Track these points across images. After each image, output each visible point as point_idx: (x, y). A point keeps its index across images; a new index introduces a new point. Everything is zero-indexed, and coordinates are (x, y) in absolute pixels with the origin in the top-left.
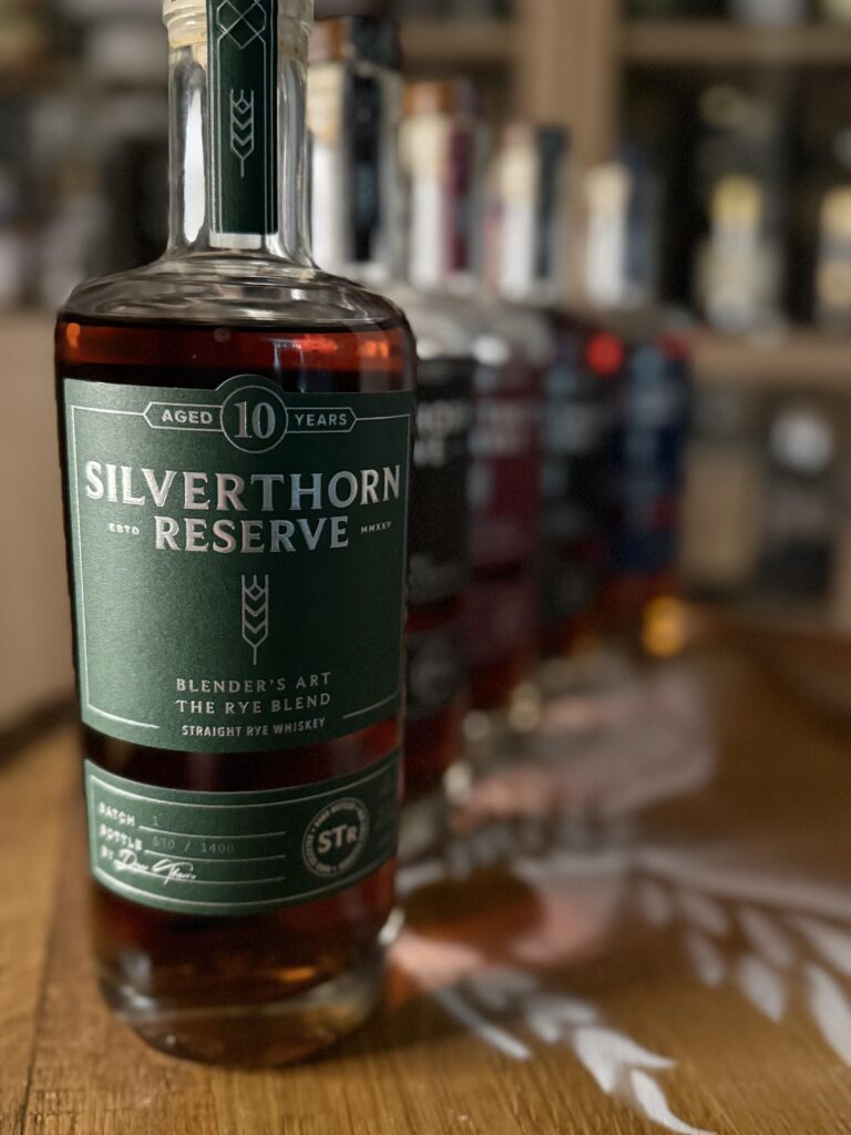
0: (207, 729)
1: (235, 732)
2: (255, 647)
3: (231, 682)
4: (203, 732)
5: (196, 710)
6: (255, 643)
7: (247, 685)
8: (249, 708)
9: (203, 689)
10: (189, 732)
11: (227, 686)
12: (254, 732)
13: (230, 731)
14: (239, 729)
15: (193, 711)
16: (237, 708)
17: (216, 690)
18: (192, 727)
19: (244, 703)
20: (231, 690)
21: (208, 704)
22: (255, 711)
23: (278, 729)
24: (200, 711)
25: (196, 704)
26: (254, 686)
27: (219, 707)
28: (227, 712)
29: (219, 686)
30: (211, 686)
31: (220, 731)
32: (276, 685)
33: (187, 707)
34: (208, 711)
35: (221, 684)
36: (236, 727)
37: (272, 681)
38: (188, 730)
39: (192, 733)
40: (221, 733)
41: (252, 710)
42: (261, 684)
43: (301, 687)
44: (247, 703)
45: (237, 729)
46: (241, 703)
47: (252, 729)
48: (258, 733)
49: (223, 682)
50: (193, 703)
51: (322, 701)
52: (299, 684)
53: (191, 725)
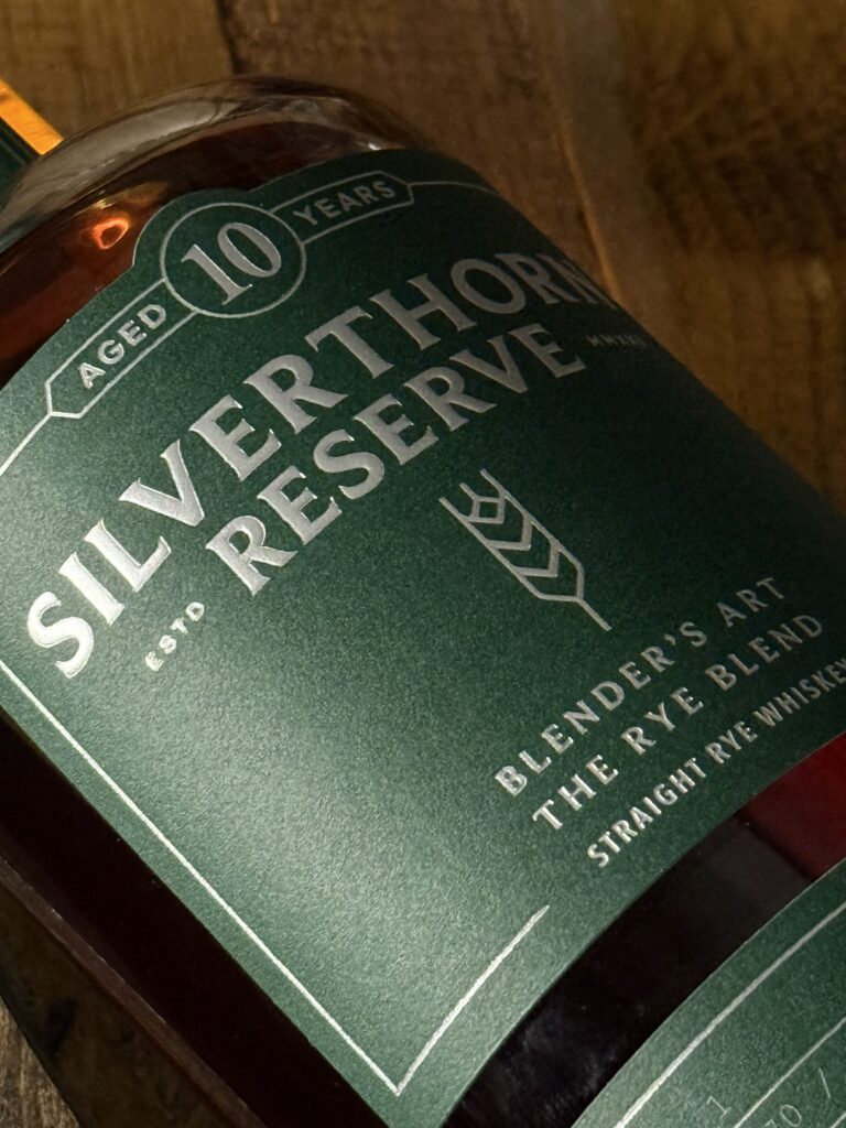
0: (636, 812)
1: (690, 772)
2: (578, 599)
3: (595, 692)
4: (634, 826)
5: (581, 797)
6: (572, 593)
7: (629, 676)
8: (676, 713)
9: (559, 748)
10: (608, 850)
11: (596, 706)
12: (727, 748)
13: (682, 781)
14: (692, 764)
15: (577, 805)
16: (653, 730)
17: (582, 730)
18: (606, 838)
19: (657, 712)
20: (609, 706)
21: (592, 766)
22: (691, 710)
23: (769, 716)
24: (590, 792)
25: (572, 787)
26: (645, 668)
27: (619, 756)
28: (640, 750)
29: (581, 716)
30: (568, 730)
31: (662, 798)
32: (684, 642)
33: (561, 809)
34: (604, 778)
35: (581, 711)
36: (687, 765)
37: (670, 638)
38: (603, 847)
39: (617, 848)
40: (668, 798)
41: (684, 712)
42: (653, 655)
43: (734, 620)
44: (662, 707)
45: (689, 768)
46: (650, 715)
47: (719, 746)
48: (738, 747)
49: (581, 704)
50: (564, 791)
51: (808, 630)
52: (727, 618)
53: (600, 834)
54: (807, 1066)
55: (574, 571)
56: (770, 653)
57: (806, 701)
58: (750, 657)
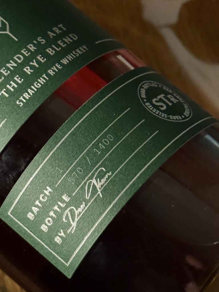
0: (29, 90)
1: (44, 78)
2: (8, 32)
3: (15, 58)
4: (29, 94)
5: (13, 87)
6: (6, 30)
7: (24, 53)
8: (38, 62)
9: (6, 74)
10: (22, 102)
11: (16, 62)
12: (54, 71)
13: (42, 81)
14: (44, 76)
15: (12, 90)
16: (32, 67)
17: (12, 69)
18: (21, 98)
19: (33, 62)
20: (19, 61)
21: (16, 79)
22: (43, 61)
23: (65, 61)
24: (16, 86)
25: (10, 85)
26: (29, 50)
27: (23, 75)
28: (29, 73)
29: (11, 65)
30: (8, 69)
31: (36, 86)
32: (39, 42)
33: (8, 91)
34: (20, 82)
35: (11, 63)
36: (43, 76)
37: (35, 42)
38: (21, 101)
39: (25, 101)
40: (38, 86)
41: (41, 62)
42: (31, 47)
43: (53, 36)
44: (34, 61)
45: (44, 77)
46: (31, 63)
47: (51, 70)
48: (57, 71)
49: (11, 61)
50: (8, 86)
51: (74, 38)
52: (50, 35)
53: (20, 97)
54: (83, 157)
55: (6, 25)
56: (64, 44)
57: (75, 57)
58: (58, 46)
